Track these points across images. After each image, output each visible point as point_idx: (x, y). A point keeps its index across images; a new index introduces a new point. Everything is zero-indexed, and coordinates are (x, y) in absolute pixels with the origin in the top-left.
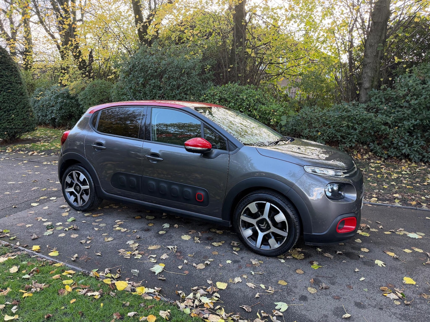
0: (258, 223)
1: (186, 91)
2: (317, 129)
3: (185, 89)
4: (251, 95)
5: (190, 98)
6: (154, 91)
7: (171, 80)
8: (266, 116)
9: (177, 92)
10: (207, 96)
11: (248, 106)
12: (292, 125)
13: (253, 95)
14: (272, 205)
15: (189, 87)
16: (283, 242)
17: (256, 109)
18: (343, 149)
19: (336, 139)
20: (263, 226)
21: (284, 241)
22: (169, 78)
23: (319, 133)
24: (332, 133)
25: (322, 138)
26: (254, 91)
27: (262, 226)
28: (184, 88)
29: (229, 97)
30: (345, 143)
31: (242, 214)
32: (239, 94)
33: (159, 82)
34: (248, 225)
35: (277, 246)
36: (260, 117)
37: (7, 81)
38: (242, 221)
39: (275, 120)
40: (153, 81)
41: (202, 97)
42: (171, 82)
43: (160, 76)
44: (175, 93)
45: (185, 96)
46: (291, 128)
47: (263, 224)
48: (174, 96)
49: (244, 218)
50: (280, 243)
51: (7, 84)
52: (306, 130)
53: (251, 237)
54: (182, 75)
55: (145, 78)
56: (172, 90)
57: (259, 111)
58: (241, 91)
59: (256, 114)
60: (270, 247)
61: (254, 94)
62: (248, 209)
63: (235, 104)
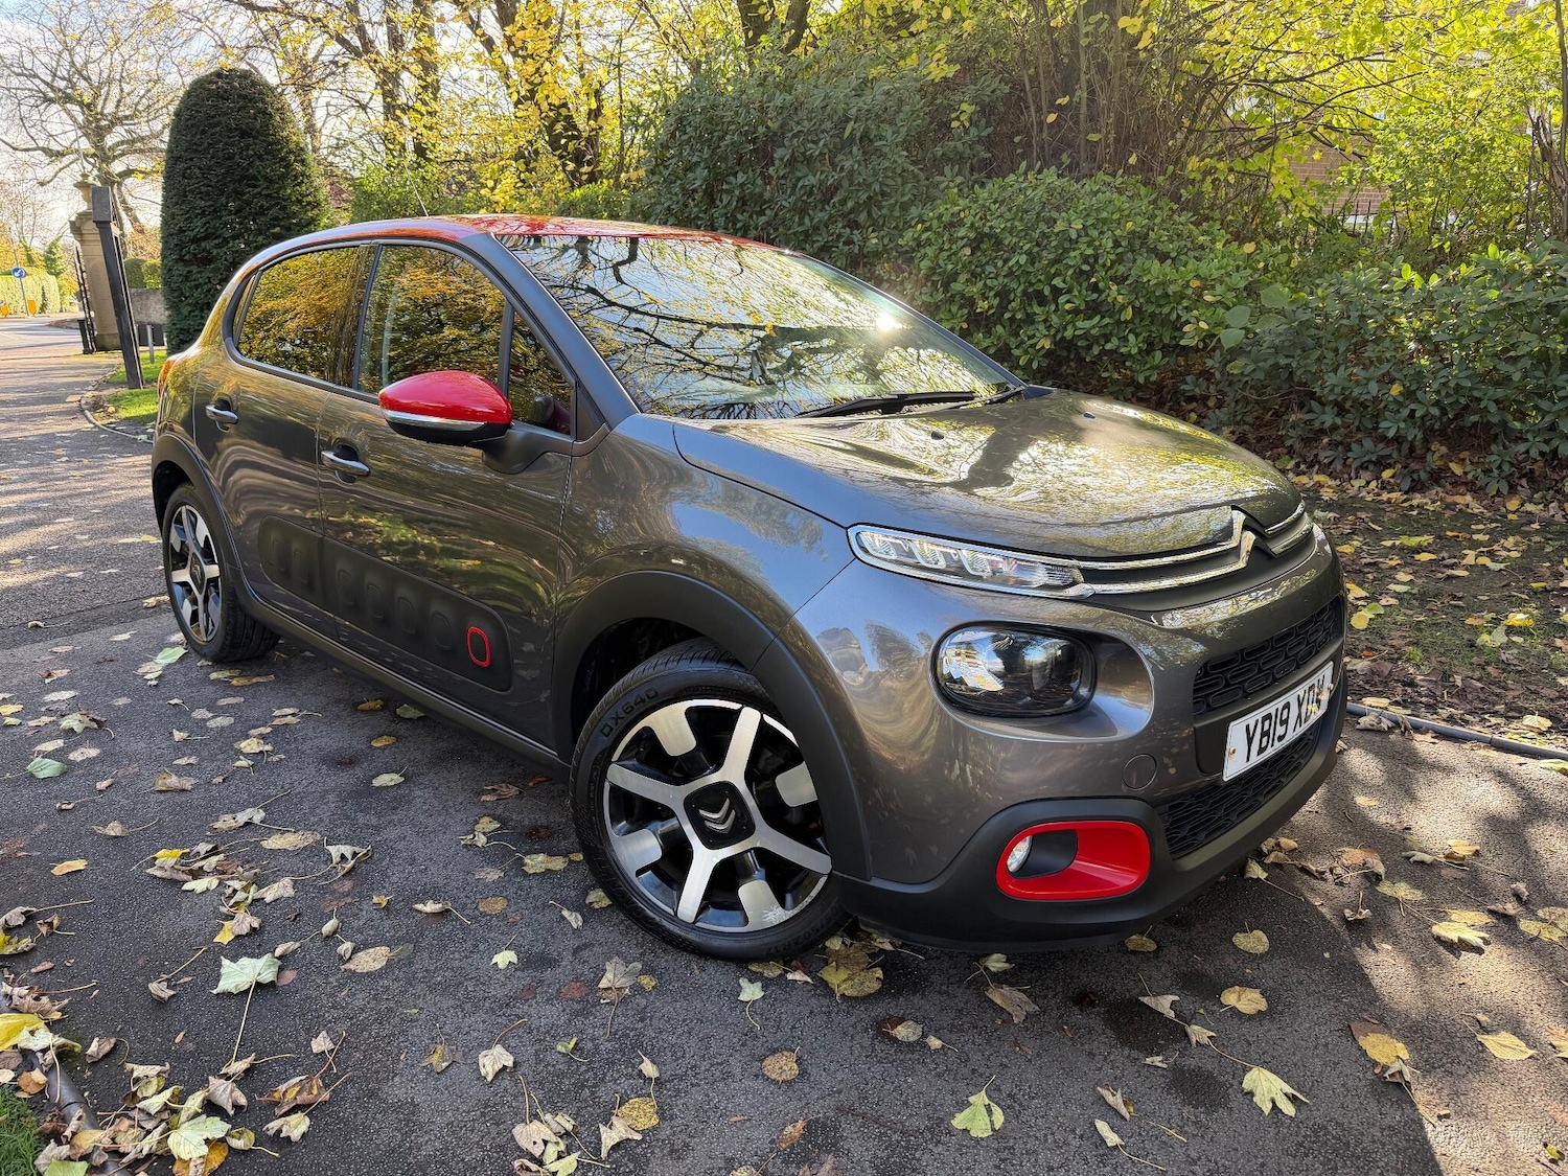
0: (693, 804)
1: (850, 213)
2: (1385, 367)
3: (850, 204)
4: (1104, 215)
5: (866, 240)
6: (740, 217)
7: (802, 170)
8: (1166, 310)
9: (821, 216)
10: (927, 230)
11: (1086, 268)
12: (1277, 350)
13: (1115, 217)
14: (769, 720)
15: (864, 197)
16: (808, 900)
17: (1119, 280)
18: (1506, 467)
19: (1474, 418)
20: (715, 819)
21: (814, 893)
22: (792, 162)
23: (1396, 389)
24: (1458, 388)
25: (1405, 412)
26: (1120, 201)
27: (715, 821)
28: (843, 202)
29: (1011, 231)
30: (1520, 438)
31: (616, 757)
32: (1055, 214)
33: (759, 181)
34: (641, 813)
35: (777, 915)
36: (1137, 311)
37: (267, 196)
38: (615, 789)
39: (1203, 325)
40: (741, 177)
41: (909, 234)
42: (799, 179)
43: (764, 156)
44: (812, 219)
45: (848, 230)
46: (1271, 362)
47: (717, 812)
48: (806, 234)
49: (624, 777)
50: (796, 903)
51: (269, 208)
52: (1335, 371)
53: (653, 867)
54: (845, 145)
55: (712, 168)
56: (801, 210)
57: (1137, 287)
58: (1066, 202)
59: (1120, 299)
60: (746, 921)
61: (1120, 210)
62: (648, 735)
63: (1033, 259)
